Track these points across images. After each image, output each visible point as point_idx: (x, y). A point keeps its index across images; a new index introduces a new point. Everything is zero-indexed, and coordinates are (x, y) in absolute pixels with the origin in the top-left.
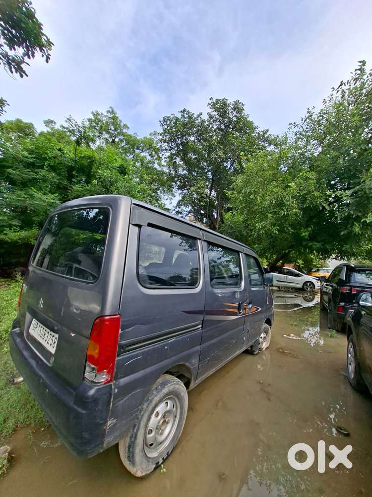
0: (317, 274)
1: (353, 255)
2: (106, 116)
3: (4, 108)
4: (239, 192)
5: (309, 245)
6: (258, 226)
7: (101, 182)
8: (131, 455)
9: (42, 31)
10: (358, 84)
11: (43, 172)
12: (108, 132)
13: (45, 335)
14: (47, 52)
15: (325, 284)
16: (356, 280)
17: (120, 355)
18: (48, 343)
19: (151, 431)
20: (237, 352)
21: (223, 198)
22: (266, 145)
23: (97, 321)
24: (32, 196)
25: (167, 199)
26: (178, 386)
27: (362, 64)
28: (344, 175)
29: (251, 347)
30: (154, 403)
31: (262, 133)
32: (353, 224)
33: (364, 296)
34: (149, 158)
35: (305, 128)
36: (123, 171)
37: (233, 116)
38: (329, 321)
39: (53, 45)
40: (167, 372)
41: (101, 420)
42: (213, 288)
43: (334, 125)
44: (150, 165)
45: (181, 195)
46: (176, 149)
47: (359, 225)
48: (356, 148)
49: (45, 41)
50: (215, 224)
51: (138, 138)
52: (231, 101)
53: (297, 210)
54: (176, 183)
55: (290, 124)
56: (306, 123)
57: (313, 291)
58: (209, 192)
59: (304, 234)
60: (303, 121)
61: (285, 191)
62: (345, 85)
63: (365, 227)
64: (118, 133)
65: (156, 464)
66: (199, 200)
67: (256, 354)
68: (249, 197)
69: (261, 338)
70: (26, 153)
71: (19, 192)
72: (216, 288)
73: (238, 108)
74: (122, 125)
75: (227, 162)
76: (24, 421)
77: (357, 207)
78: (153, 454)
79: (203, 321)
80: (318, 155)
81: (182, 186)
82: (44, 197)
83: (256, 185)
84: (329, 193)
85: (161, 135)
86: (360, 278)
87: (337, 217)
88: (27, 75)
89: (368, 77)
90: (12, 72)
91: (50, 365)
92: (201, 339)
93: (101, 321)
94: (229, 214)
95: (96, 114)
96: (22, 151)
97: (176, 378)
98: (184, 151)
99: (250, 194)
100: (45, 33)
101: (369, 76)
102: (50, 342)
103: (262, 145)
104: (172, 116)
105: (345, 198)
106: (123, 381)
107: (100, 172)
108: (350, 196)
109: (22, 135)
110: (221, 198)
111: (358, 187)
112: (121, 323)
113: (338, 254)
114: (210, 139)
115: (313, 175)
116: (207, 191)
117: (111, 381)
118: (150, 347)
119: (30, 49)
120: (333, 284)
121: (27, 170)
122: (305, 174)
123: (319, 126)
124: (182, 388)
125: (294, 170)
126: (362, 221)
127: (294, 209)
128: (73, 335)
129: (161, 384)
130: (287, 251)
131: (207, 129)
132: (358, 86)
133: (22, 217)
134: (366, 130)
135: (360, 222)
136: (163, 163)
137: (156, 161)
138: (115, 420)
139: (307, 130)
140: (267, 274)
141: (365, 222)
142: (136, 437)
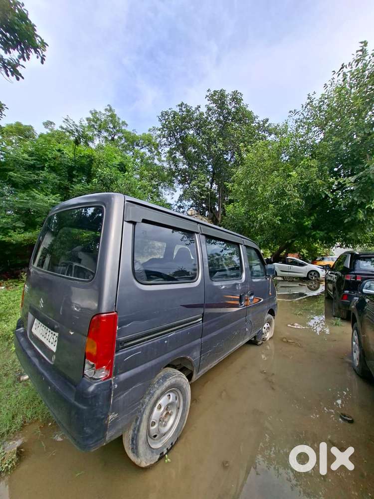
0: (322, 263)
1: (359, 242)
2: (104, 114)
3: (3, 112)
4: (240, 184)
5: (312, 234)
6: (260, 217)
7: (102, 181)
8: (135, 447)
9: (36, 32)
10: (360, 65)
11: (44, 174)
12: (107, 131)
13: (46, 334)
14: (42, 53)
15: (330, 272)
16: (362, 268)
17: (118, 351)
18: (49, 341)
19: (154, 424)
20: (241, 343)
21: (224, 190)
22: (267, 135)
23: (94, 318)
24: (34, 198)
25: (168, 195)
26: (180, 378)
27: (363, 44)
28: (347, 161)
29: (255, 337)
30: (156, 396)
31: (261, 123)
32: (357, 211)
33: (367, 284)
34: (148, 154)
35: (305, 115)
36: (122, 168)
37: (232, 107)
38: (334, 310)
39: (48, 45)
40: (169, 366)
41: (102, 415)
42: (213, 281)
43: (335, 110)
44: (150, 162)
45: (182, 190)
46: (175, 143)
47: (364, 212)
48: (360, 133)
49: (39, 42)
50: (217, 217)
51: (137, 135)
52: (229, 91)
53: (299, 199)
54: (177, 178)
55: (290, 112)
56: (306, 110)
57: (318, 280)
58: (210, 185)
59: (307, 223)
60: (304, 108)
61: (286, 181)
62: (346, 67)
63: (369, 213)
64: (117, 131)
65: (161, 454)
66: (201, 193)
67: (260, 345)
68: (250, 188)
69: (265, 328)
70: (26, 156)
71: (22, 194)
72: (215, 281)
73: (237, 99)
74: (121, 122)
75: (227, 155)
76: (32, 416)
77: (361, 194)
78: (157, 445)
79: (203, 314)
80: (320, 142)
81: (183, 180)
82: (46, 198)
83: (257, 176)
84: (331, 180)
85: (159, 130)
86: (365, 266)
87: (340, 205)
88: (23, 78)
89: (370, 58)
90: (8, 76)
91: (52, 363)
92: (202, 333)
93: (98, 318)
94: (231, 206)
95: (94, 113)
96: (23, 153)
97: (178, 371)
98: (183, 145)
99: (251, 185)
100: (38, 34)
101: (371, 56)
102: (52, 340)
103: (263, 135)
104: (170, 111)
105: (348, 185)
106: (123, 376)
107: (100, 170)
108: (354, 183)
109: (22, 138)
110: (222, 190)
111: (361, 173)
112: (118, 320)
113: (342, 241)
114: (209, 132)
115: (315, 163)
116: (208, 184)
117: (110, 377)
118: (150, 342)
119: (25, 51)
120: (338, 272)
121: (29, 172)
122: (306, 162)
123: (321, 112)
124: (184, 381)
125: (295, 160)
126: (367, 207)
127: (296, 199)
128: (72, 333)
129: (162, 377)
130: (290, 241)
131: (205, 121)
132: (360, 68)
133: (26, 219)
134: (370, 113)
135: (364, 208)
136: (163, 159)
137: (156, 157)
138: (117, 414)
139: (308, 116)
140: (269, 265)
141: (370, 208)
142: (138, 430)
